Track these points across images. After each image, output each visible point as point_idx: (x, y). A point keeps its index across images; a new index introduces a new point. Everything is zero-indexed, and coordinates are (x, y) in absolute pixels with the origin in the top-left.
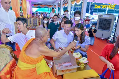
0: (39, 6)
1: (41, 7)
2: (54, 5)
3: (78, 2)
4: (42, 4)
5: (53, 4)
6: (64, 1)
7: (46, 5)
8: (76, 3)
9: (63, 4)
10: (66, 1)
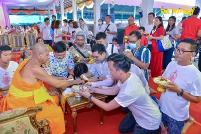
0: (22, 11)
1: (25, 13)
2: (49, 10)
3: (88, 5)
4: (27, 8)
5: (47, 8)
6: (65, 2)
7: (35, 10)
8: (85, 7)
10: (70, 3)
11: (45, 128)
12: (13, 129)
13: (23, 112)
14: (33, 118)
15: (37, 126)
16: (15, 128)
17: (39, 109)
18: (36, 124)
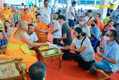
11: (24, 71)
12: (6, 69)
13: (12, 60)
14: (17, 65)
15: (19, 70)
16: (7, 68)
17: (21, 60)
18: (18, 68)
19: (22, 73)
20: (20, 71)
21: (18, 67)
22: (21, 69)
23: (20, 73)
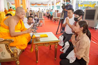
9: (56, 3)
19: (13, 56)
20: (11, 54)
21: (8, 48)
22: (12, 52)
23: (11, 56)
